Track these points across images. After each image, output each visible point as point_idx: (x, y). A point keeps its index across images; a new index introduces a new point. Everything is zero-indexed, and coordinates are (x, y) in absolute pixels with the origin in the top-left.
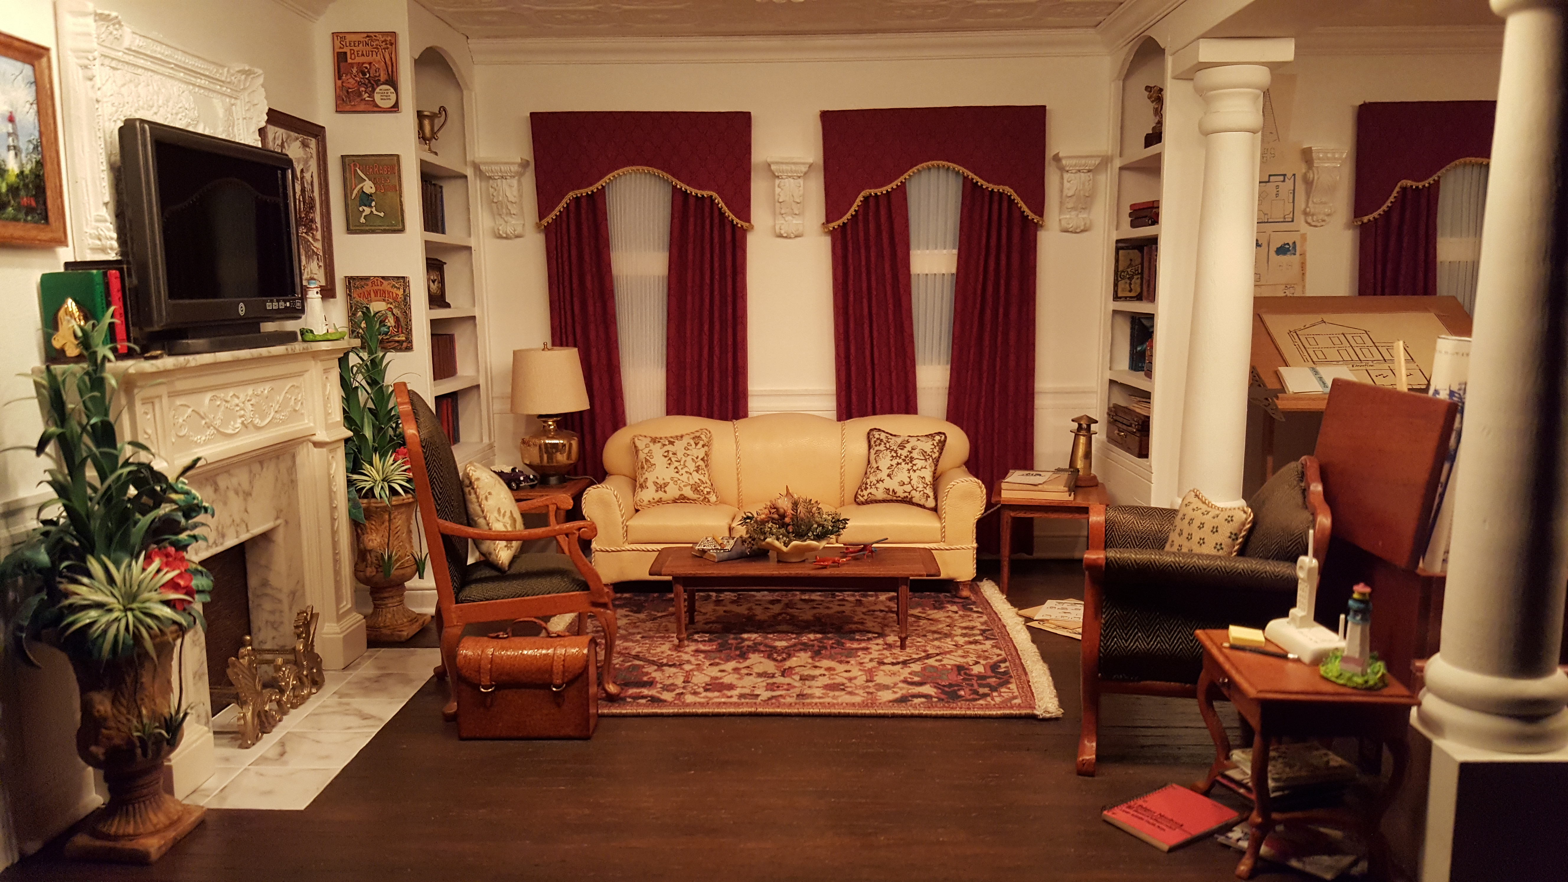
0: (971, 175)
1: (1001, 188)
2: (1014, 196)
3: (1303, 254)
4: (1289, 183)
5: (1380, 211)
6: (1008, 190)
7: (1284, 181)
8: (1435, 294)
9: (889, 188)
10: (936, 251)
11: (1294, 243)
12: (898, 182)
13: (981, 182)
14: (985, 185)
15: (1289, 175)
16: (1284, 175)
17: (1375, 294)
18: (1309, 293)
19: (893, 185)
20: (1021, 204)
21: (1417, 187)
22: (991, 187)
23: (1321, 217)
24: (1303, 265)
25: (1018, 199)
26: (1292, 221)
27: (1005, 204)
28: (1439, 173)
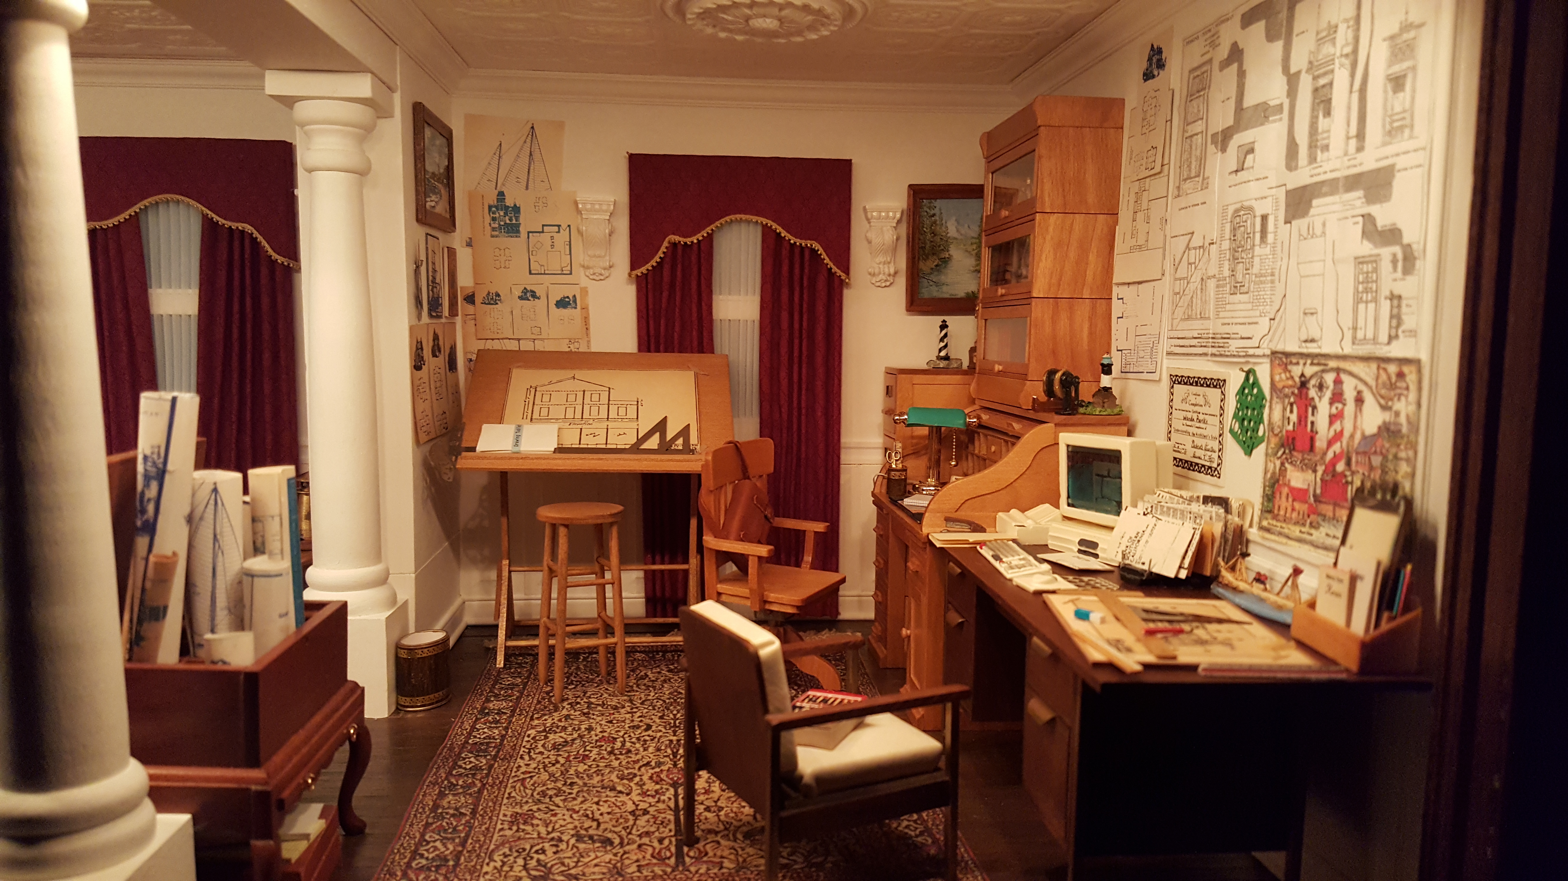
0: (206, 211)
1: (241, 226)
2: (256, 234)
3: (585, 308)
4: (564, 234)
5: (649, 266)
6: (249, 228)
7: (559, 232)
8: (712, 351)
9: (115, 221)
10: (180, 291)
11: (574, 296)
12: (125, 215)
13: (216, 218)
14: (222, 221)
15: (564, 226)
16: (559, 226)
17: (649, 351)
18: (594, 349)
19: (121, 218)
20: (264, 243)
21: (686, 243)
22: (228, 224)
23: (598, 270)
24: (586, 320)
25: (260, 238)
26: (571, 274)
27: (247, 242)
28: (708, 230)
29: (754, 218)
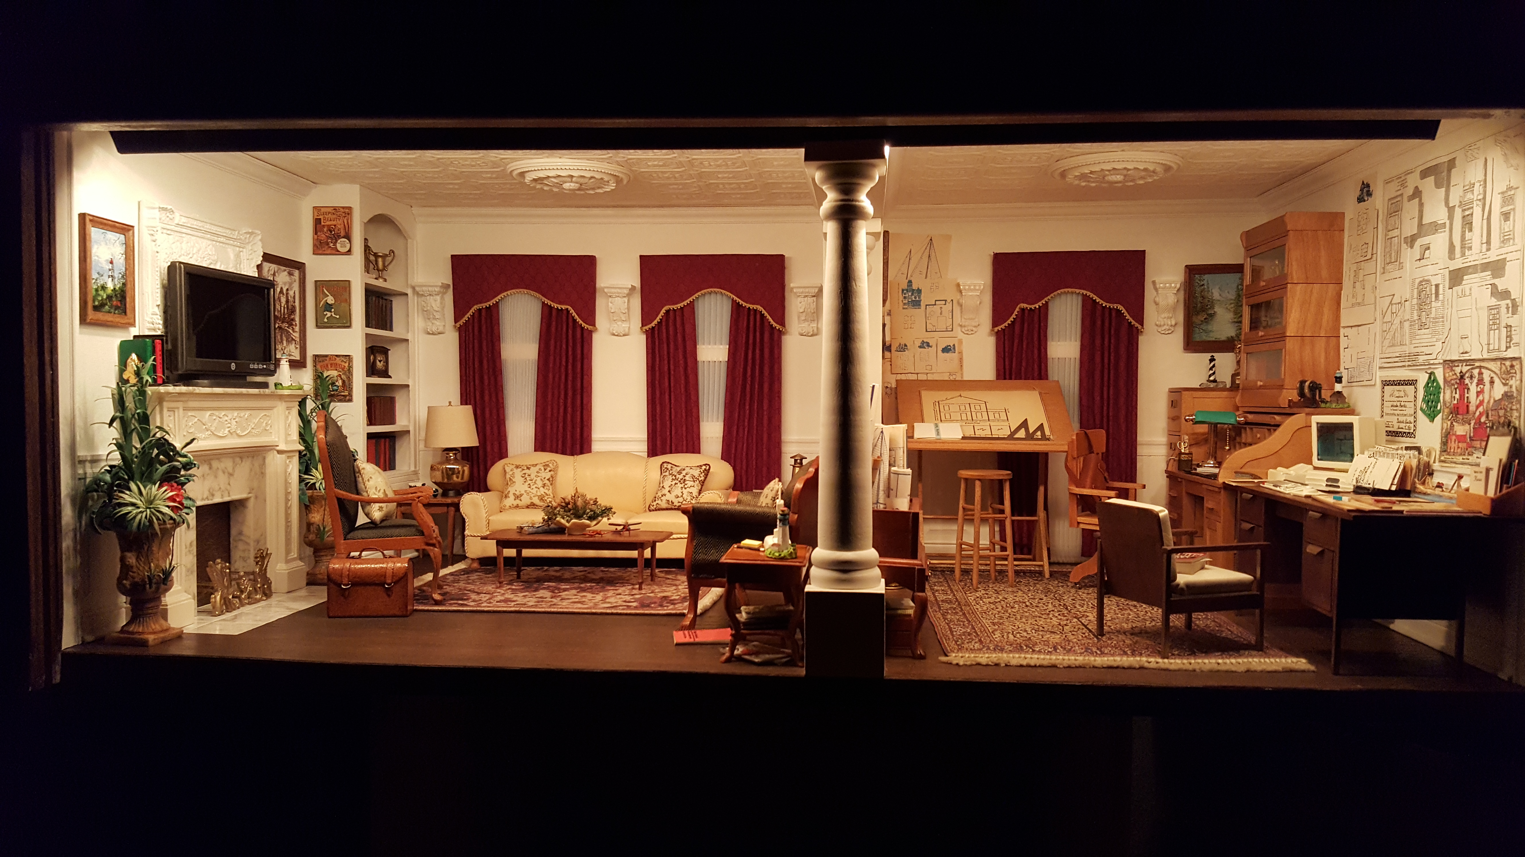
0: (735, 298)
1: (755, 307)
2: (764, 312)
3: (960, 353)
4: (949, 306)
5: (1006, 324)
6: (760, 308)
7: (945, 304)
8: (1047, 379)
9: (682, 305)
10: (716, 346)
11: (954, 345)
12: (688, 301)
13: (741, 302)
14: (744, 304)
15: (949, 300)
16: (946, 301)
17: (1005, 379)
18: (965, 379)
19: (685, 303)
20: (768, 317)
21: (1031, 308)
22: (748, 305)
23: (970, 328)
24: (961, 360)
25: (766, 314)
26: (952, 331)
27: (758, 316)
28: (1046, 299)
29: (1078, 291)
